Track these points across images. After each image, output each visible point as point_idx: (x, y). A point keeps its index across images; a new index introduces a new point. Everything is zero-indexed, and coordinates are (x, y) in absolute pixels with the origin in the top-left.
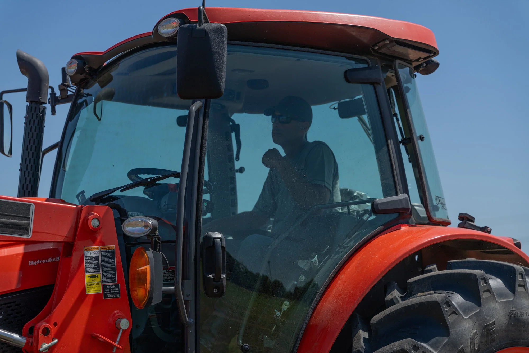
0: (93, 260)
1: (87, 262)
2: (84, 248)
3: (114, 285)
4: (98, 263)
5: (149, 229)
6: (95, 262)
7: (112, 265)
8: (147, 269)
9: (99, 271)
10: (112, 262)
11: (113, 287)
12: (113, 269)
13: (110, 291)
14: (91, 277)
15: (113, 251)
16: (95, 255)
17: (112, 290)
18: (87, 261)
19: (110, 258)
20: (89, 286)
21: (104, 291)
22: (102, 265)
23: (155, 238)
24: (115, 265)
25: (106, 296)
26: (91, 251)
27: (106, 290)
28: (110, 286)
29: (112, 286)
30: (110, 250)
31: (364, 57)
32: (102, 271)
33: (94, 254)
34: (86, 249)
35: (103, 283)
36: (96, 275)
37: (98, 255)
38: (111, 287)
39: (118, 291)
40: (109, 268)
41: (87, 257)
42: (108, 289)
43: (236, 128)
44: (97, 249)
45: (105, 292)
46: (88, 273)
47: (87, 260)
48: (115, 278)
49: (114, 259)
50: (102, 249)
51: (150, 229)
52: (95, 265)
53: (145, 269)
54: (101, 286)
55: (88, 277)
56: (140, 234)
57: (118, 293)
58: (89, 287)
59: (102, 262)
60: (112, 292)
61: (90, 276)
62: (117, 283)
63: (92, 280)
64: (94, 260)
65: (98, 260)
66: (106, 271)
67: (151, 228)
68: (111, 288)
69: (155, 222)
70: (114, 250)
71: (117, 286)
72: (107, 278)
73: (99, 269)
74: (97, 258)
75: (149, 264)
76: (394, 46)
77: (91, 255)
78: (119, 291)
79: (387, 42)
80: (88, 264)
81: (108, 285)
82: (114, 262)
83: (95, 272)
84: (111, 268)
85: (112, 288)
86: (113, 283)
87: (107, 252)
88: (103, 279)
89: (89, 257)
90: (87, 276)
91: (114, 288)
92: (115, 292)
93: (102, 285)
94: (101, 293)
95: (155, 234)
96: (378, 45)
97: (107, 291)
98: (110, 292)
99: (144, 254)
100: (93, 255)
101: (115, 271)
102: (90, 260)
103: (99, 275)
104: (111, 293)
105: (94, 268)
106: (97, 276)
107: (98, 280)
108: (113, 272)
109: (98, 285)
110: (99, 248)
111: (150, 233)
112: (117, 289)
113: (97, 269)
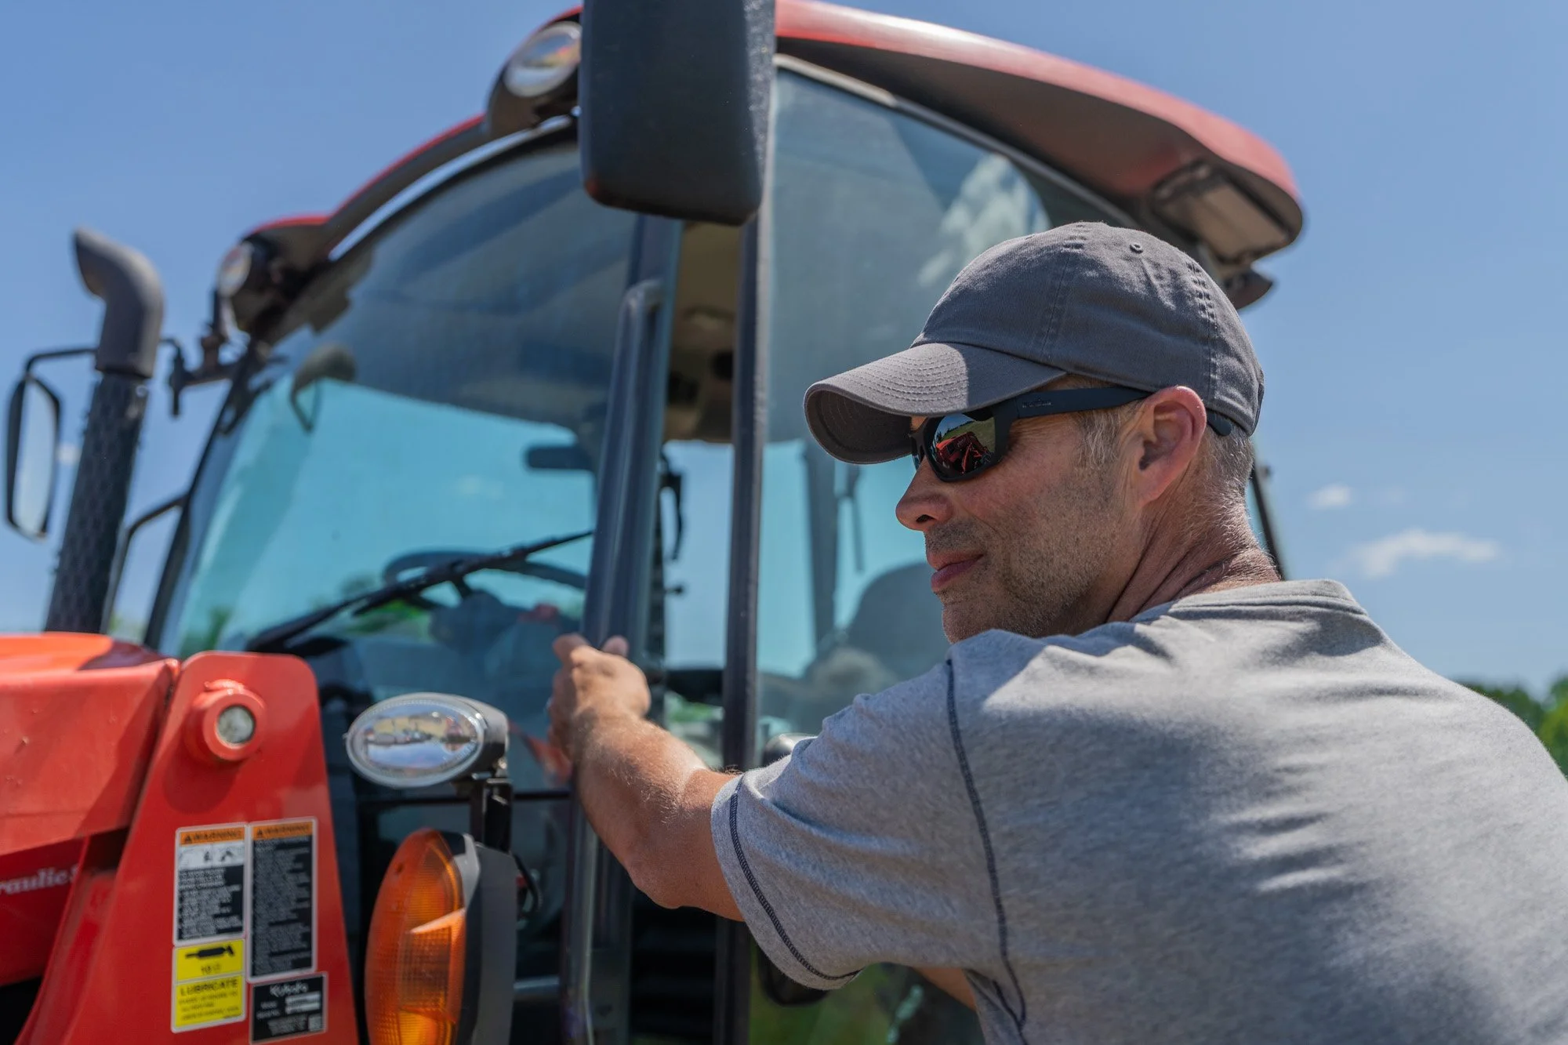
0: (215, 884)
1: (186, 894)
2: (180, 833)
3: (303, 981)
4: (237, 898)
5: (464, 749)
6: (225, 894)
7: (300, 900)
8: (449, 929)
9: (239, 929)
10: (301, 886)
11: (298, 987)
12: (304, 916)
13: (282, 1006)
14: (203, 954)
15: (308, 844)
16: (229, 862)
17: (289, 1000)
18: (191, 889)
19: (294, 871)
20: (190, 996)
21: (257, 1009)
22: (254, 899)
23: (491, 787)
24: (309, 899)
25: (261, 1030)
26: (208, 847)
27: (265, 1005)
28: (281, 985)
29: (292, 983)
30: (295, 839)
32: (254, 925)
33: (223, 859)
34: (188, 840)
35: (254, 974)
36: (225, 945)
37: (240, 861)
38: (286, 988)
39: (316, 1006)
40: (284, 913)
41: (187, 871)
42: (272, 998)
43: (673, 481)
44: (237, 835)
45: (261, 1016)
46: (188, 939)
47: (190, 886)
48: (309, 949)
49: (310, 874)
50: (260, 833)
51: (473, 752)
52: (222, 905)
53: (444, 929)
54: (241, 989)
55: (189, 956)
56: (426, 772)
57: (318, 1012)
58: (188, 1001)
59: (254, 891)
60: (289, 1010)
61: (195, 950)
62: (313, 970)
63: (207, 969)
64: (221, 883)
65: (241, 882)
66: (271, 924)
67: (480, 748)
68: (286, 996)
69: (498, 719)
70: (310, 837)
71: (314, 985)
72: (273, 954)
73: (241, 918)
74: (233, 875)
75: (461, 906)
77: (209, 864)
78: (321, 1006)
80: (192, 901)
81: (274, 985)
82: (308, 886)
83: (220, 932)
84: (295, 911)
85: (293, 994)
86: (297, 973)
87: (282, 846)
88: (253, 958)
89: (201, 872)
90: (182, 951)
91: (301, 992)
92: (306, 1007)
93: (249, 985)
94: (242, 1019)
95: (493, 771)
97: (268, 1009)
98: (284, 1010)
99: (444, 867)
100: (219, 864)
101: (308, 922)
102: (204, 885)
103: (241, 944)
104: (284, 1015)
105: (216, 916)
106: (230, 950)
107: (237, 965)
108: (300, 928)
109: (229, 989)
110: (249, 830)
111: (476, 767)
112: (315, 996)
113: (234, 921)
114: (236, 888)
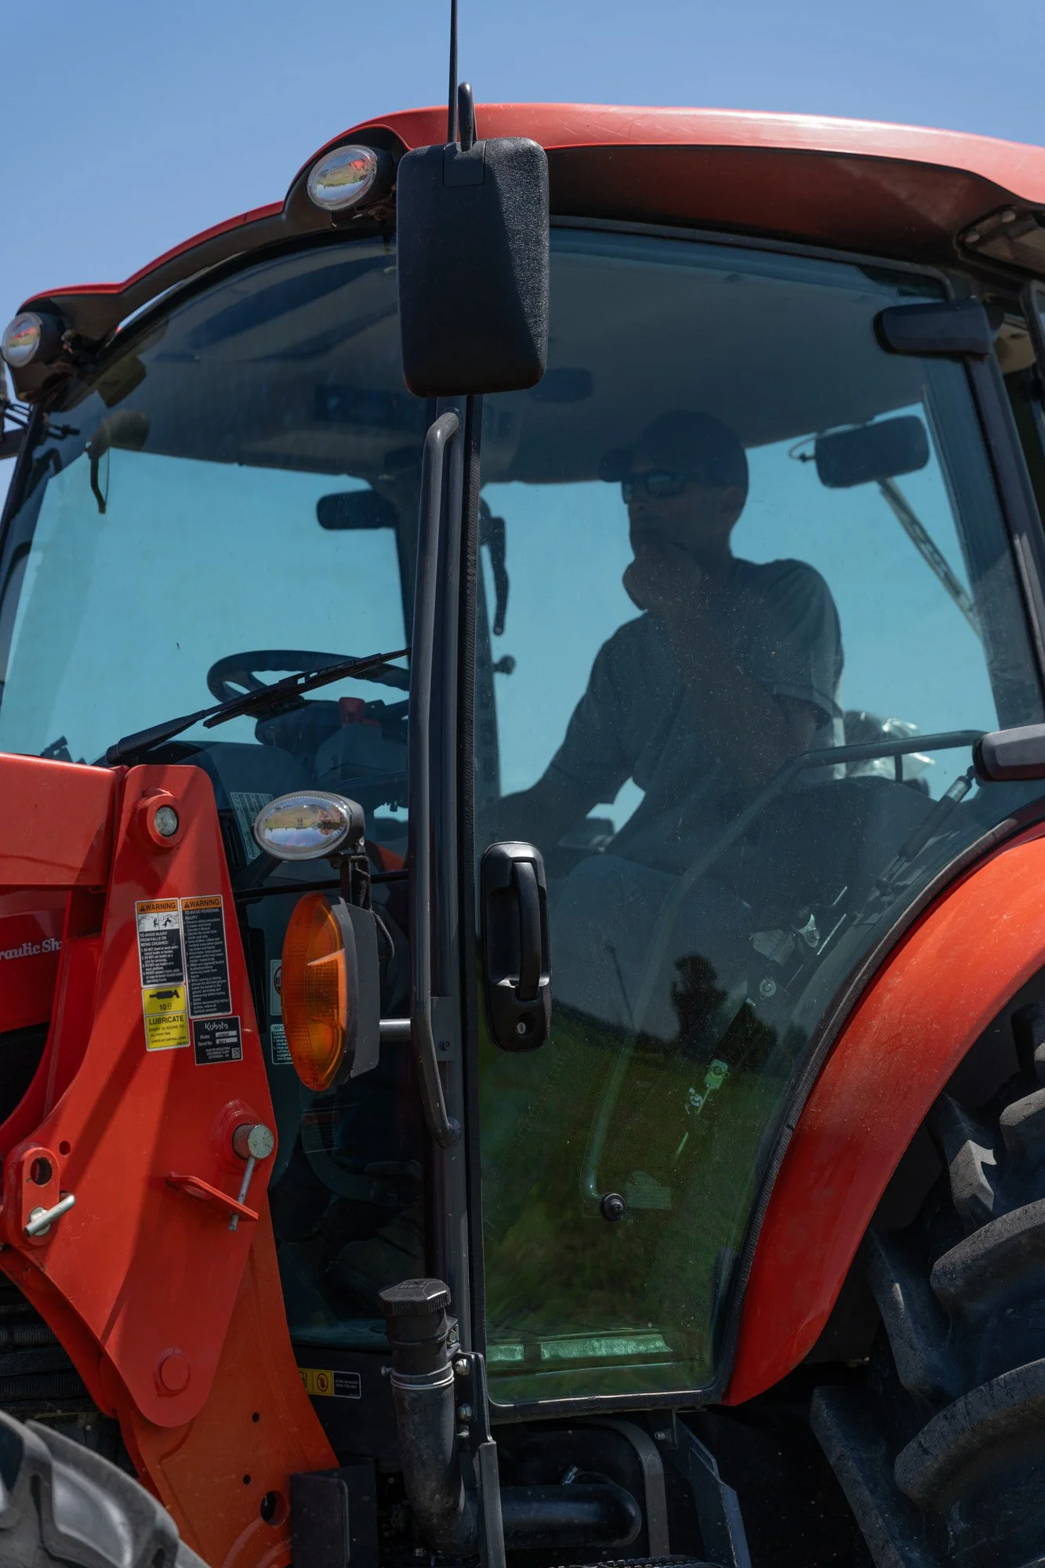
0: (163, 943)
1: (146, 950)
2: (137, 905)
3: (225, 1021)
4: (177, 953)
5: (337, 831)
6: (169, 951)
7: (217, 959)
8: (335, 962)
9: (181, 979)
10: (218, 947)
11: (221, 1026)
12: (221, 971)
13: (213, 1039)
14: (160, 996)
15: (219, 915)
16: (169, 927)
17: (217, 1034)
18: (148, 947)
19: (210, 936)
20: (154, 1026)
21: (198, 1040)
22: (188, 957)
23: (355, 862)
24: (223, 958)
25: (202, 1055)
26: (155, 915)
27: (202, 1037)
28: (212, 1022)
29: (218, 1022)
30: (210, 911)
31: (933, 271)
32: (189, 975)
33: (165, 925)
34: (142, 911)
35: (193, 1014)
36: (173, 990)
37: (176, 927)
38: (215, 1026)
39: (235, 1040)
40: (207, 968)
41: (145, 933)
42: (206, 1032)
44: (171, 907)
45: (200, 1044)
46: (150, 984)
47: (148, 944)
48: (227, 996)
49: (222, 940)
50: (187, 906)
52: (169, 960)
53: (331, 962)
54: (186, 1024)
55: (151, 996)
57: (236, 1045)
58: (154, 1028)
59: (187, 951)
60: (218, 1041)
61: (154, 993)
62: (231, 1012)
63: (162, 1008)
64: (166, 943)
65: (178, 943)
66: (201, 976)
68: (215, 1031)
69: (355, 807)
70: (220, 910)
71: (232, 1024)
72: (203, 999)
73: (181, 971)
74: (173, 935)
75: (341, 948)
76: (1030, 230)
77: (157, 929)
78: (239, 1040)
79: (1010, 217)
80: (150, 956)
81: (207, 1022)
82: (221, 947)
83: (170, 980)
84: (215, 967)
85: (218, 1031)
86: (220, 1014)
87: (202, 916)
88: (191, 1001)
89: (153, 934)
90: (148, 990)
91: (224, 1030)
92: (228, 1040)
93: (190, 1021)
94: (188, 1045)
95: (355, 848)
96: (978, 227)
97: (204, 1040)
98: (214, 1042)
99: (326, 916)
100: (163, 928)
101: (224, 978)
102: (155, 943)
103: (183, 990)
104: (215, 1046)
105: (166, 968)
106: (176, 993)
107: (179, 1005)
108: (218, 979)
109: (178, 1023)
110: (180, 902)
111: (342, 846)
112: (234, 1033)
113: (176, 972)
114: (175, 947)
